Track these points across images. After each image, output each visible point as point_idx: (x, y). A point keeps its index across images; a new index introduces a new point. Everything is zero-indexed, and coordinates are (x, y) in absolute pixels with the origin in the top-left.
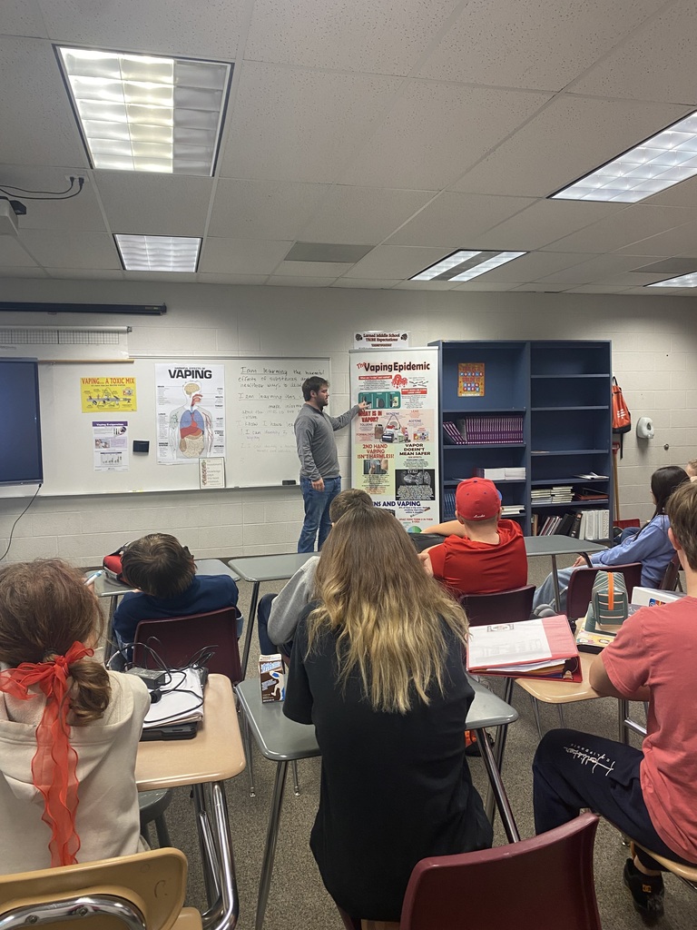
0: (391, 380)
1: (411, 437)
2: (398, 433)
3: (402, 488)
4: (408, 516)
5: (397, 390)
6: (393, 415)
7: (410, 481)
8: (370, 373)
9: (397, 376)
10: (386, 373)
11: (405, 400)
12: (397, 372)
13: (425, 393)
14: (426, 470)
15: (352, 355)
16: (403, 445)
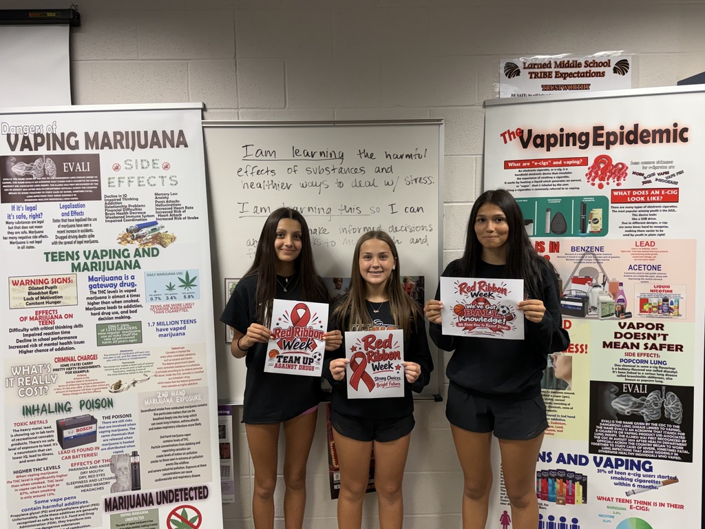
0: (585, 169)
1: (632, 306)
2: (599, 296)
3: (607, 427)
4: (620, 492)
5: (599, 193)
6: (588, 250)
7: (627, 410)
8: (532, 153)
9: (599, 160)
10: (573, 151)
11: (619, 216)
12: (601, 151)
13: (675, 199)
14: (669, 388)
15: (491, 112)
16: (612, 325)
